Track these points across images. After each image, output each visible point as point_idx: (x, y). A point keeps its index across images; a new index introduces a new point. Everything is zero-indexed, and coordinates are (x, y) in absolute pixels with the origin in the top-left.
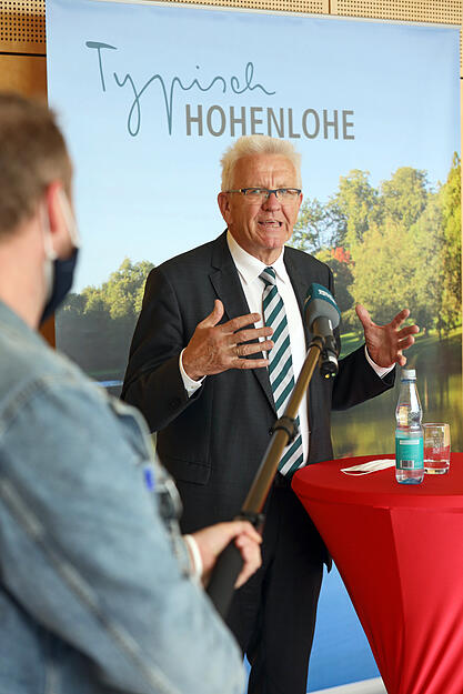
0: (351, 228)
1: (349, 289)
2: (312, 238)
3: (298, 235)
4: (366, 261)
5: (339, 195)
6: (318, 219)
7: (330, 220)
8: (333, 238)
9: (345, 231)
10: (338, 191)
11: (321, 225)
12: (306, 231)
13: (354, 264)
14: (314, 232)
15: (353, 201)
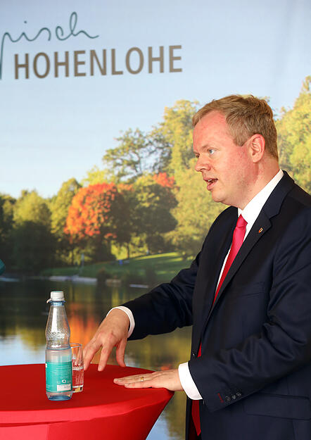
0: (176, 155)
1: (173, 212)
2: (133, 164)
3: (119, 161)
4: (192, 186)
5: (163, 124)
6: (140, 147)
7: (153, 148)
8: (156, 164)
9: (169, 157)
10: (163, 121)
11: (143, 153)
12: (127, 158)
13: (179, 188)
14: (136, 158)
15: (179, 130)
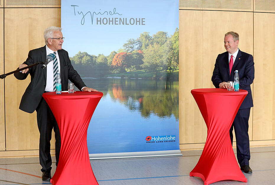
0: (143, 45)
1: (142, 60)
2: (132, 48)
3: (127, 47)
4: (148, 53)
5: (140, 38)
6: (134, 43)
7: (137, 44)
8: (138, 48)
9: (142, 46)
10: (140, 37)
11: (134, 45)
12: (130, 46)
13: (144, 54)
14: (132, 46)
15: (144, 39)
